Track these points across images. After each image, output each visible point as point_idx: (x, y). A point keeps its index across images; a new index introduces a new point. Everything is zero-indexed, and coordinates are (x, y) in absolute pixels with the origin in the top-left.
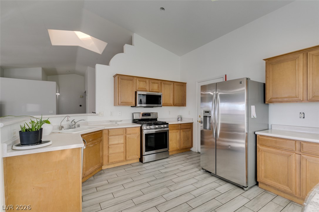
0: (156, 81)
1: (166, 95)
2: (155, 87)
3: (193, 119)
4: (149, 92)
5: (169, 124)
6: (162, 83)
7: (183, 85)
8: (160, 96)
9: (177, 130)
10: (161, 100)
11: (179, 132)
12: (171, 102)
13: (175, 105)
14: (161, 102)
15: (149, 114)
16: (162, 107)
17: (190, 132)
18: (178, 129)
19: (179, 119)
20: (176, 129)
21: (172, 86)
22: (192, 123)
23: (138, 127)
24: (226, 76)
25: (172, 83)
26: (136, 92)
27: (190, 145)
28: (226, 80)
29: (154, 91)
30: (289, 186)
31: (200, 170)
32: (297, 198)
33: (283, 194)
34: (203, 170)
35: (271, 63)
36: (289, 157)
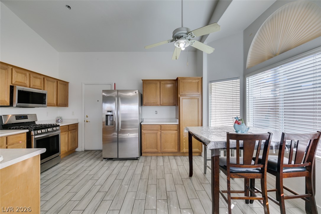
0: (39, 76)
1: (50, 92)
2: (37, 82)
3: (78, 119)
4: (30, 87)
5: (60, 125)
6: (45, 79)
7: (66, 84)
8: (45, 95)
9: (66, 132)
10: (45, 99)
11: (67, 134)
12: (55, 102)
13: (57, 105)
14: (45, 102)
15: (25, 117)
16: (46, 107)
17: (76, 133)
18: (66, 131)
19: (59, 121)
20: (65, 131)
21: (55, 84)
22: (78, 124)
23: (24, 133)
24: (115, 84)
25: (56, 81)
26: (12, 87)
29: (36, 87)
30: (157, 148)
31: (102, 161)
32: (159, 153)
33: (153, 154)
34: (105, 160)
35: (146, 83)
36: (157, 133)
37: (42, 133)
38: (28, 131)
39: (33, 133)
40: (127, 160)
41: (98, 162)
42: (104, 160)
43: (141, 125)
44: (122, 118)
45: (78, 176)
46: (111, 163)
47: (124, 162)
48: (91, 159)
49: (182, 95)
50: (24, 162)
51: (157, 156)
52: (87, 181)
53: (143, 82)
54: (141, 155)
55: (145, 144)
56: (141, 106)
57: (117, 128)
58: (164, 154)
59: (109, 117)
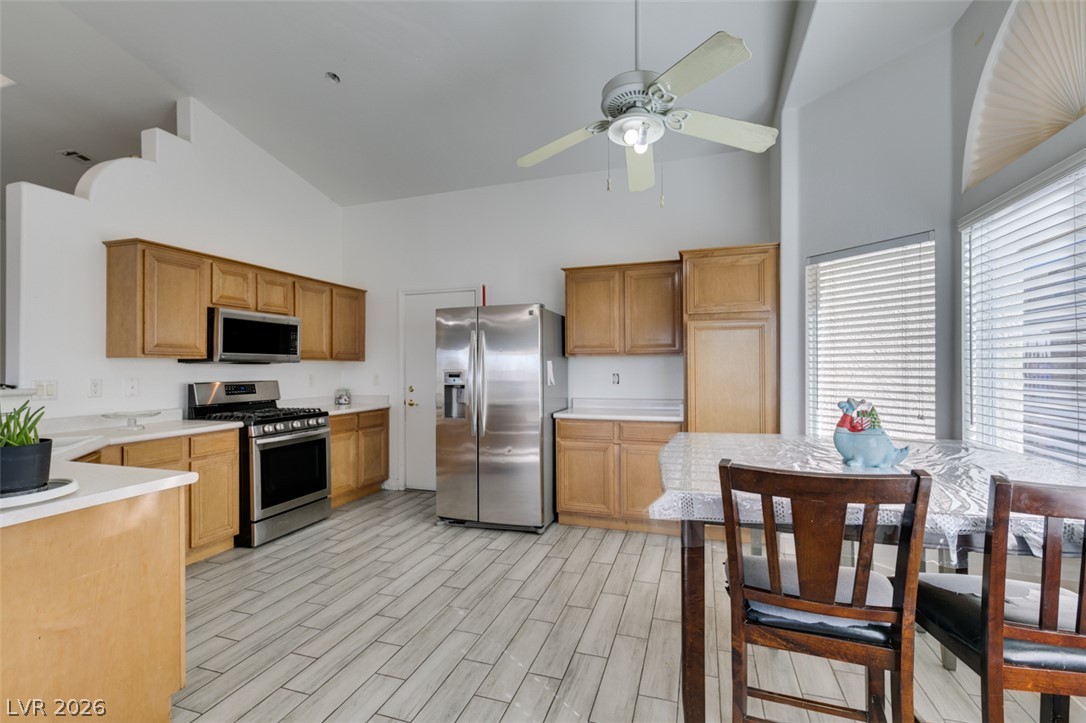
0: (280, 279)
1: (311, 322)
2: (276, 296)
3: (388, 396)
4: (257, 310)
5: (330, 414)
6: (297, 285)
7: (356, 296)
8: (294, 328)
9: (349, 434)
10: (296, 340)
11: (353, 437)
12: (325, 348)
13: (333, 356)
14: (295, 347)
15: (250, 388)
16: (298, 362)
17: (383, 436)
18: (352, 430)
19: (342, 401)
20: (347, 431)
21: (326, 297)
22: (387, 409)
23: (232, 430)
24: (484, 288)
25: (327, 288)
26: (211, 312)
27: (383, 473)
28: (484, 304)
29: (274, 309)
30: (605, 502)
31: (436, 525)
32: (616, 520)
33: (596, 522)
34: (443, 523)
35: (576, 277)
36: (605, 450)
37: (276, 433)
38: (241, 424)
39: (253, 430)
40: (505, 530)
41: (425, 526)
42: (439, 523)
43: (554, 420)
44: (490, 396)
45: (352, 561)
46: (456, 535)
47: (493, 534)
48: (409, 517)
49: (693, 317)
50: (132, 501)
51: (608, 530)
52: (367, 578)
53: (566, 276)
54: (556, 519)
55: (567, 483)
56: (560, 359)
57: (475, 428)
58: (631, 526)
59: (454, 391)
